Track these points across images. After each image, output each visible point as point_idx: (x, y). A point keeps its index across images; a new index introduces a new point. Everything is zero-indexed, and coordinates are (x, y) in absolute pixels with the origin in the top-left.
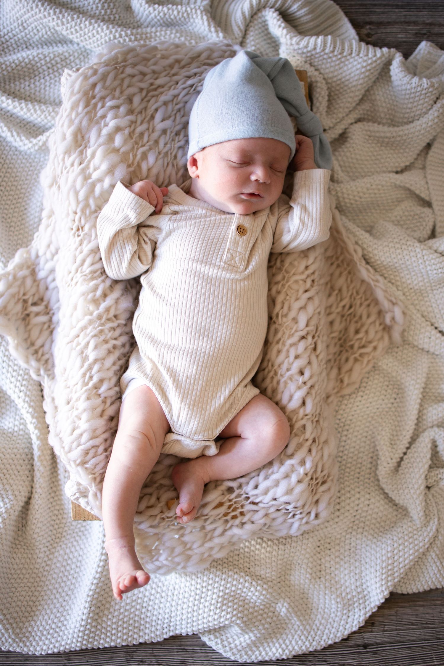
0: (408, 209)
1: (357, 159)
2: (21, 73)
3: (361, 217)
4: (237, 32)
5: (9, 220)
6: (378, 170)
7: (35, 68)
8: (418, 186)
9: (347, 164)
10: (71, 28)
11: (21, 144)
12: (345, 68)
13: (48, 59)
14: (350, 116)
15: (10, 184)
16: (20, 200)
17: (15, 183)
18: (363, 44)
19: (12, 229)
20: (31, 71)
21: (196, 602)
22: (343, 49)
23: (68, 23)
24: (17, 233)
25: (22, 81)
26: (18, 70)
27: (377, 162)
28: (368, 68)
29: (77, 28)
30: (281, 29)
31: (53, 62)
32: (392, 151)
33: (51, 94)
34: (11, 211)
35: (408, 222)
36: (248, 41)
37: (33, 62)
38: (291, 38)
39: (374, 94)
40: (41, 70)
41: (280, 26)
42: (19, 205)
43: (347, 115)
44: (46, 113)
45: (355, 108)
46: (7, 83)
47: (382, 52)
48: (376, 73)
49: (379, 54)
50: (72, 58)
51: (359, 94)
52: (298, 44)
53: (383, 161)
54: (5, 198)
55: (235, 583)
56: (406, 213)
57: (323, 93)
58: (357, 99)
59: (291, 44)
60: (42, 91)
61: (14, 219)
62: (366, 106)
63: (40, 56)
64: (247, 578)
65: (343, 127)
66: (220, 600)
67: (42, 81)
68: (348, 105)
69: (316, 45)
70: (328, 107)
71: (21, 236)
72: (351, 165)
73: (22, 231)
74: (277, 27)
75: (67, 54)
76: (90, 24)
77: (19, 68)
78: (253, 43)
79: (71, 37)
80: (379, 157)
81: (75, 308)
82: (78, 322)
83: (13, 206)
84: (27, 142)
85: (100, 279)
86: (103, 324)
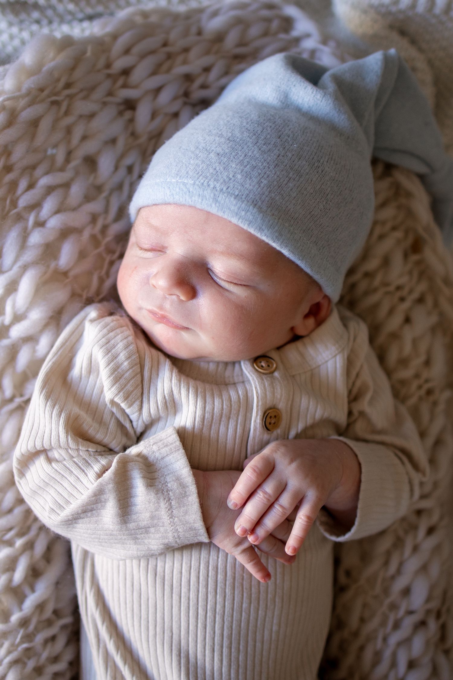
85: (19, 543)
86: (29, 637)
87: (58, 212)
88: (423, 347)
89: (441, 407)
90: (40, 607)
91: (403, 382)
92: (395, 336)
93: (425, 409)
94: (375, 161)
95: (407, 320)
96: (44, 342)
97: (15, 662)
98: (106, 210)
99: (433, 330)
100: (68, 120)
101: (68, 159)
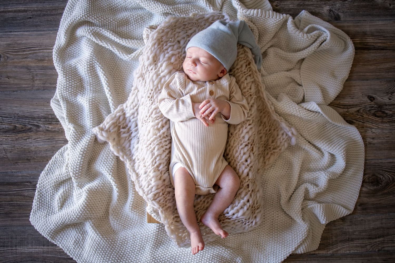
0: (293, 87)
1: (271, 65)
2: (123, 23)
3: (272, 90)
4: (219, 6)
5: (118, 91)
6: (280, 70)
7: (129, 21)
8: (297, 77)
9: (266, 67)
10: (146, 4)
11: (123, 57)
12: (267, 23)
13: (135, 17)
14: (269, 44)
15: (118, 74)
16: (123, 82)
17: (121, 74)
18: (275, 13)
19: (119, 94)
20: (127, 22)
21: (201, 258)
22: (266, 15)
23: (144, 2)
24: (121, 96)
25: (123, 27)
26: (122, 22)
27: (279, 66)
28: (277, 24)
29: (148, 4)
30: (238, 6)
31: (137, 18)
32: (285, 62)
33: (136, 33)
34: (119, 86)
35: (293, 93)
36: (223, 10)
37: (128, 19)
38: (243, 10)
39: (279, 35)
40: (131, 22)
41: (238, 4)
42: (122, 84)
43: (267, 44)
44: (134, 44)
45: (270, 41)
46: (117, 28)
47: (283, 16)
48: (280, 26)
49: (281, 18)
50: (145, 17)
51: (272, 35)
52: (246, 13)
53: (282, 66)
54: (116, 81)
55: (218, 250)
56: (292, 89)
57: (256, 34)
58: (271, 37)
59: (243, 13)
60: (132, 32)
61: (120, 90)
62: (276, 40)
63: (132, 16)
64: (223, 248)
65: (265, 49)
66: (211, 257)
67: (132, 27)
68: (267, 39)
69: (254, 13)
70: (259, 40)
71: (123, 98)
72: (268, 67)
73: (123, 95)
74: (236, 4)
75: (143, 15)
76: (154, 3)
77: (122, 21)
78: (225, 11)
79: (145, 8)
80: (280, 64)
81: (149, 132)
82: (151, 138)
83: (119, 84)
84: (126, 56)
85: (160, 120)
86: (161, 140)
87: (171, 51)
88: (249, 85)
89: (254, 98)
90: (164, 133)
91: (245, 92)
92: (243, 82)
93: (249, 99)
94: (238, 43)
95: (246, 79)
96: (167, 77)
97: (158, 144)
98: (182, 52)
99: (253, 82)
100: (175, 33)
101: (174, 41)
